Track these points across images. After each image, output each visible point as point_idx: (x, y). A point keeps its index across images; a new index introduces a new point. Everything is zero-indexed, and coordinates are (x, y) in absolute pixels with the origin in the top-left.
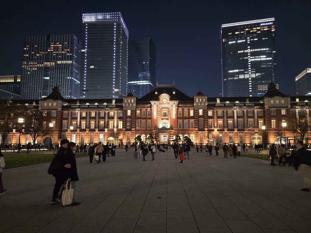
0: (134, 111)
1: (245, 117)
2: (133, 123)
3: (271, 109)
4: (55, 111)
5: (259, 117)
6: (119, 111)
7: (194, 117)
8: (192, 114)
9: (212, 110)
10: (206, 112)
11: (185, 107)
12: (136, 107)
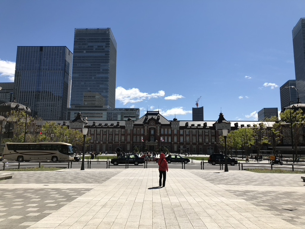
0: (132, 130)
1: (204, 135)
2: (132, 138)
3: (219, 131)
4: (80, 130)
5: (212, 136)
6: (123, 130)
7: (171, 134)
8: (170, 132)
9: (182, 130)
10: (178, 132)
11: (165, 128)
12: (133, 128)
